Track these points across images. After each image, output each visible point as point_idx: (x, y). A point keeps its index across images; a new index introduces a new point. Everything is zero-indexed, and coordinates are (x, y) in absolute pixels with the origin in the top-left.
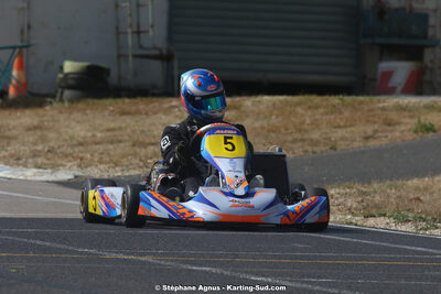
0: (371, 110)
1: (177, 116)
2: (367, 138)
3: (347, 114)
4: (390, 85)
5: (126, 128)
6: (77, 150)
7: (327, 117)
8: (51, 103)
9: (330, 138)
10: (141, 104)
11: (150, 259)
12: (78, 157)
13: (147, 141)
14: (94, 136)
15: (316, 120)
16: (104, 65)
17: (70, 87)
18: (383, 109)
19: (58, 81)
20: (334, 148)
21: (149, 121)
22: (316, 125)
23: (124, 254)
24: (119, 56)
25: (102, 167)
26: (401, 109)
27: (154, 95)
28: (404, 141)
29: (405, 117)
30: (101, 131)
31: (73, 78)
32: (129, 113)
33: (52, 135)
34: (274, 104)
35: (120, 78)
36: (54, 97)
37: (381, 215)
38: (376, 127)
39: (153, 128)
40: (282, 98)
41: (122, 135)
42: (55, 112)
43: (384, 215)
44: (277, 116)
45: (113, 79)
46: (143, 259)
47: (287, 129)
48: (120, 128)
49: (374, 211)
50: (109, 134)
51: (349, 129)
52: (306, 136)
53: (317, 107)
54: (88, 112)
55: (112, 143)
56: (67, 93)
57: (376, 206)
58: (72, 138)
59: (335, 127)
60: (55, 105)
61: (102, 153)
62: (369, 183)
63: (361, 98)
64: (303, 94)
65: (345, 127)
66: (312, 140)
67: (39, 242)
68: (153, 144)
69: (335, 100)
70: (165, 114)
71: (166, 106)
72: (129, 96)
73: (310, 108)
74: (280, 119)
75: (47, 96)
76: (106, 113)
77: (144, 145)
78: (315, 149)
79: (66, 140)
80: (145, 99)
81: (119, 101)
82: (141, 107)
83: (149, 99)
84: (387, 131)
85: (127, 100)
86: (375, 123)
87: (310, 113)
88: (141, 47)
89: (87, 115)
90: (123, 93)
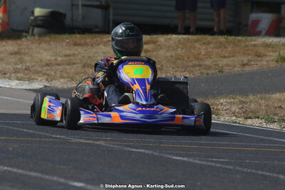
0: (246, 46)
2: (243, 65)
3: (230, 48)
4: (258, 29)
5: (78, 55)
6: (45, 69)
7: (217, 50)
8: (26, 36)
9: (218, 65)
10: (88, 38)
11: (102, 143)
12: (46, 74)
14: (56, 59)
15: (208, 52)
16: (62, 11)
17: (38, 26)
18: (255, 46)
19: (30, 21)
20: (221, 71)
21: (94, 50)
22: (208, 55)
23: (84, 139)
24: (72, 5)
25: (62, 80)
27: (96, 33)
28: (269, 68)
30: (61, 56)
31: (40, 20)
32: (80, 45)
33: (27, 58)
34: (179, 41)
35: (72, 21)
36: (27, 32)
37: (255, 118)
38: (250, 57)
39: (97, 55)
41: (76, 60)
42: (29, 42)
43: (258, 118)
44: (182, 49)
45: (68, 21)
46: (98, 143)
47: (188, 58)
48: (74, 55)
49: (251, 115)
50: (66, 58)
51: (231, 59)
52: (201, 63)
53: (209, 43)
54: (52, 43)
55: (69, 64)
56: (37, 30)
57: (252, 111)
58: (41, 60)
59: (222, 57)
60: (29, 37)
61: (61, 72)
62: (247, 96)
63: (239, 38)
65: (229, 57)
66: (206, 65)
67: (25, 130)
69: (222, 38)
70: (105, 46)
71: (105, 40)
72: (79, 33)
73: (204, 43)
74: (184, 51)
75: (23, 31)
76: (64, 44)
79: (37, 62)
80: (90, 35)
81: (73, 36)
82: (88, 40)
83: (94, 35)
84: (257, 61)
85: (78, 36)
86: (249, 55)
87: (204, 47)
89: (51, 45)
90: (76, 31)
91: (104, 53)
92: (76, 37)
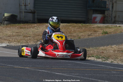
0: (90, 28)
1: (36, 29)
2: (89, 35)
3: (83, 29)
4: (96, 21)
5: (22, 32)
6: (8, 38)
7: (78, 29)
9: (79, 36)
10: (26, 25)
11: (28, 68)
12: (8, 40)
13: (28, 36)
14: (13, 34)
15: (75, 30)
16: (16, 15)
18: (94, 27)
19: (3, 19)
20: (80, 38)
21: (28, 30)
22: (75, 31)
23: (20, 66)
24: (20, 12)
25: (15, 43)
26: (99, 27)
27: (30, 23)
28: (99, 36)
29: (99, 30)
30: (15, 33)
31: (7, 18)
32: (23, 28)
33: (1, 34)
34: (63, 26)
35: (20, 18)
36: (2, 23)
37: (92, 57)
38: (91, 32)
39: (29, 32)
40: (65, 24)
41: (20, 34)
42: (2, 27)
43: (93, 57)
44: (64, 29)
45: (18, 18)
46: (26, 68)
47: (66, 33)
48: (20, 32)
49: (90, 56)
50: (17, 34)
51: (84, 33)
52: (72, 35)
53: (75, 27)
54: (11, 27)
55: (18, 36)
56: (5, 22)
57: (91, 54)
59: (80, 32)
60: (2, 25)
62: (89, 48)
63: (87, 24)
64: (72, 23)
65: (83, 32)
66: (74, 36)
68: (29, 37)
69: (80, 25)
70: (33, 28)
71: (33, 26)
72: (23, 23)
73: (73, 27)
74: (65, 30)
76: (16, 28)
77: (27, 37)
78: (75, 38)
79: (5, 35)
80: (27, 24)
81: (20, 24)
82: (26, 26)
83: (28, 24)
84: (94, 34)
85: (22, 24)
86: (91, 31)
87: (73, 28)
88: (26, 9)
89: (11, 28)
90: (21, 22)
91: (33, 31)
92: (21, 25)
